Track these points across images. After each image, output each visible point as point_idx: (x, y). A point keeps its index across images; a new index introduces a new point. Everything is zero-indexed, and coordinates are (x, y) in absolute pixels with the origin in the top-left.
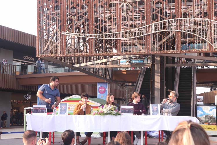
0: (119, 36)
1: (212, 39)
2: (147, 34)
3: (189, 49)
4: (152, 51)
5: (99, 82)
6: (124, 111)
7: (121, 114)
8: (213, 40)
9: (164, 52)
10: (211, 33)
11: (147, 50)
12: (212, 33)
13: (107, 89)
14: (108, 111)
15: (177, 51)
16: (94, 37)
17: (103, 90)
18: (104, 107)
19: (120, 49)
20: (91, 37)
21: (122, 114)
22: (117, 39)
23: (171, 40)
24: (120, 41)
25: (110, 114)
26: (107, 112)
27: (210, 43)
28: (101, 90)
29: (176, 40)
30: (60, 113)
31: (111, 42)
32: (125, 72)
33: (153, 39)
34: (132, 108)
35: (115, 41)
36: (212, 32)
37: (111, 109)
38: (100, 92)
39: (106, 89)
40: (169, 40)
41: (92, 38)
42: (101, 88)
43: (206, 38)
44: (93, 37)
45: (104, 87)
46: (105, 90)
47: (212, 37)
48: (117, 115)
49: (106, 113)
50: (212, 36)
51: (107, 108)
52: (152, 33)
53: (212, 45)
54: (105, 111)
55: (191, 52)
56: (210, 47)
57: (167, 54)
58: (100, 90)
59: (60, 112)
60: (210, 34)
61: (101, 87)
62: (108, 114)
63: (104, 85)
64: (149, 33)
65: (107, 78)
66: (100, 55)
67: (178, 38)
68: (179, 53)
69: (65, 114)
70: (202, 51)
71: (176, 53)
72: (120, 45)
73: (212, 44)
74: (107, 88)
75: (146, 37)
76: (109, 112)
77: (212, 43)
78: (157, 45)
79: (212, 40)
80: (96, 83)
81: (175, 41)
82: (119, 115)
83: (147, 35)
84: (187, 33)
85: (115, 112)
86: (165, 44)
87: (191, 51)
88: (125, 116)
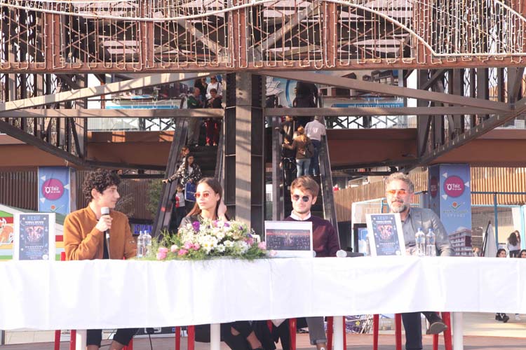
0: (145, 11)
1: (426, 29)
2: (234, 8)
3: (360, 57)
4: (250, 59)
5: (43, 167)
6: (279, 243)
7: (268, 252)
8: (430, 31)
9: (286, 63)
10: (424, 10)
11: (236, 57)
12: (426, 11)
13: (68, 187)
14: (218, 244)
15: (326, 61)
16: (63, 10)
17: (56, 189)
18: (202, 228)
19: (148, 53)
20: (52, 11)
21: (273, 252)
22: (139, 19)
23: (307, 28)
24: (148, 28)
25: (227, 253)
26: (216, 246)
27: (422, 40)
28: (48, 190)
29: (322, 29)
30: (23, 256)
31: (119, 30)
32: (122, 136)
33: (255, 24)
34: (309, 231)
35: (134, 26)
36: (426, 7)
37: (230, 234)
38: (46, 195)
39: (65, 187)
40: (302, 28)
41: (56, 12)
42: (49, 183)
43: (411, 26)
44: (59, 10)
45: (59, 181)
46: (62, 190)
47: (426, 23)
48: (254, 258)
49: (212, 251)
50: (426, 19)
51: (214, 231)
52: (250, 4)
53: (426, 47)
54: (208, 243)
55: (366, 66)
56: (421, 53)
57: (295, 70)
58: (46, 188)
59: (21, 253)
60: (422, 12)
61: (51, 179)
62: (223, 254)
63: (59, 176)
64: (240, 4)
65: (72, 153)
66: (82, 69)
67: (328, 23)
68: (332, 69)
69: (45, 256)
70: (397, 62)
71: (323, 69)
72: (148, 39)
73: (427, 44)
74: (67, 183)
75: (231, 15)
76: (222, 248)
77: (426, 40)
78: (267, 43)
79: (426, 32)
80: (34, 169)
81: (321, 31)
82: (262, 255)
83: (234, 12)
84: (354, 8)
85: (244, 246)
86: (291, 39)
87: (366, 63)
88: (283, 259)
